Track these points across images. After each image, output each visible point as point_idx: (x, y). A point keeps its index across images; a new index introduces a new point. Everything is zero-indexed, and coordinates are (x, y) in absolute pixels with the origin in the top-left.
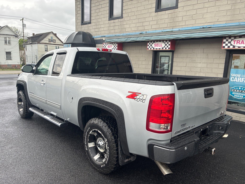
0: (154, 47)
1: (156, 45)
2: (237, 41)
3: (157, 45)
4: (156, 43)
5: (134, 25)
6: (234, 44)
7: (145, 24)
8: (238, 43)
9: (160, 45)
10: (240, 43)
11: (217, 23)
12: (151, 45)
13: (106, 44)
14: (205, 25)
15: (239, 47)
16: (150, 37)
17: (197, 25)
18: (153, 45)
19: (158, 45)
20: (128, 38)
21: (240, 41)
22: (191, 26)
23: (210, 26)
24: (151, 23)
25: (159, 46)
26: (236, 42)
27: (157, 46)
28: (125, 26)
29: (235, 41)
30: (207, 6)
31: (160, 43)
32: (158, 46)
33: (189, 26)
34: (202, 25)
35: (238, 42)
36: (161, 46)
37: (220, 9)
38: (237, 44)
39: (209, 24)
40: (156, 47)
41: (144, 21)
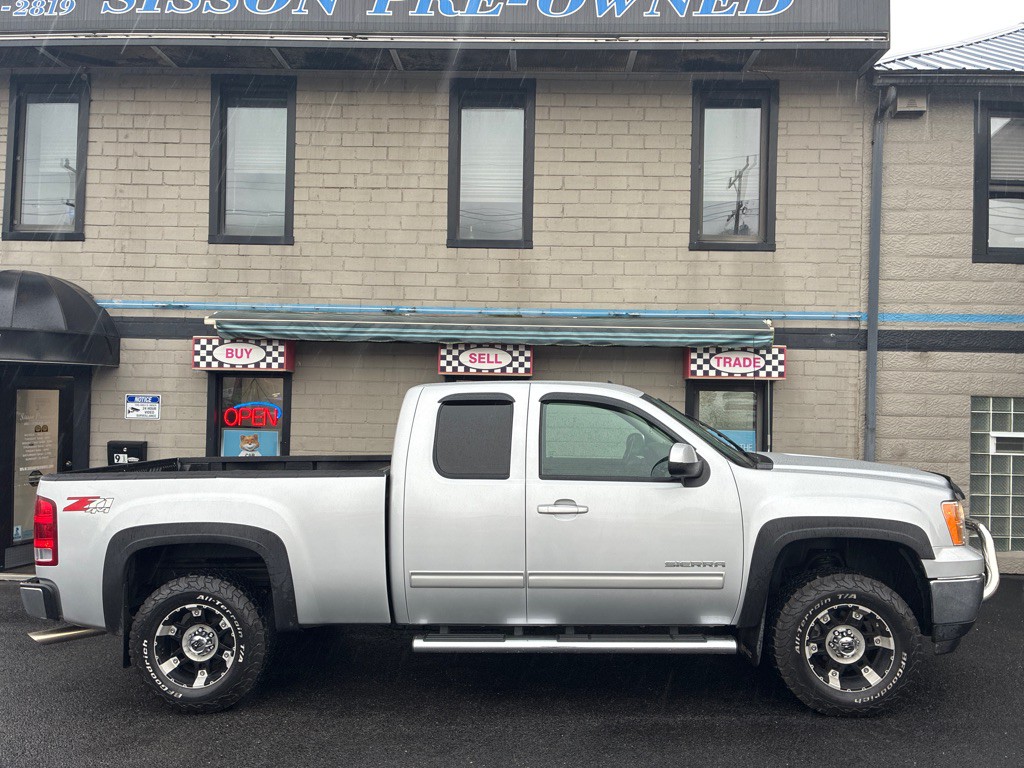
0: (469, 364)
1: (477, 357)
2: (725, 359)
3: (480, 358)
4: (477, 352)
5: (356, 279)
6: (718, 365)
7: (406, 280)
8: (727, 365)
9: (492, 359)
10: (732, 363)
11: (655, 307)
12: (456, 358)
13: (215, 342)
14: (623, 309)
15: (731, 374)
16: (462, 332)
17: (597, 306)
18: (465, 358)
19: (486, 357)
20: (356, 326)
21: (730, 360)
22: (582, 308)
23: (637, 311)
24: (433, 280)
25: (489, 362)
26: (722, 361)
27: (480, 362)
28: (306, 277)
29: (718, 359)
30: (623, 257)
31: (492, 353)
32: (486, 360)
33: (572, 306)
34: (613, 307)
35: (727, 360)
36: (497, 362)
37: (660, 272)
38: (725, 365)
39: (631, 307)
40: (478, 365)
41: (402, 268)
